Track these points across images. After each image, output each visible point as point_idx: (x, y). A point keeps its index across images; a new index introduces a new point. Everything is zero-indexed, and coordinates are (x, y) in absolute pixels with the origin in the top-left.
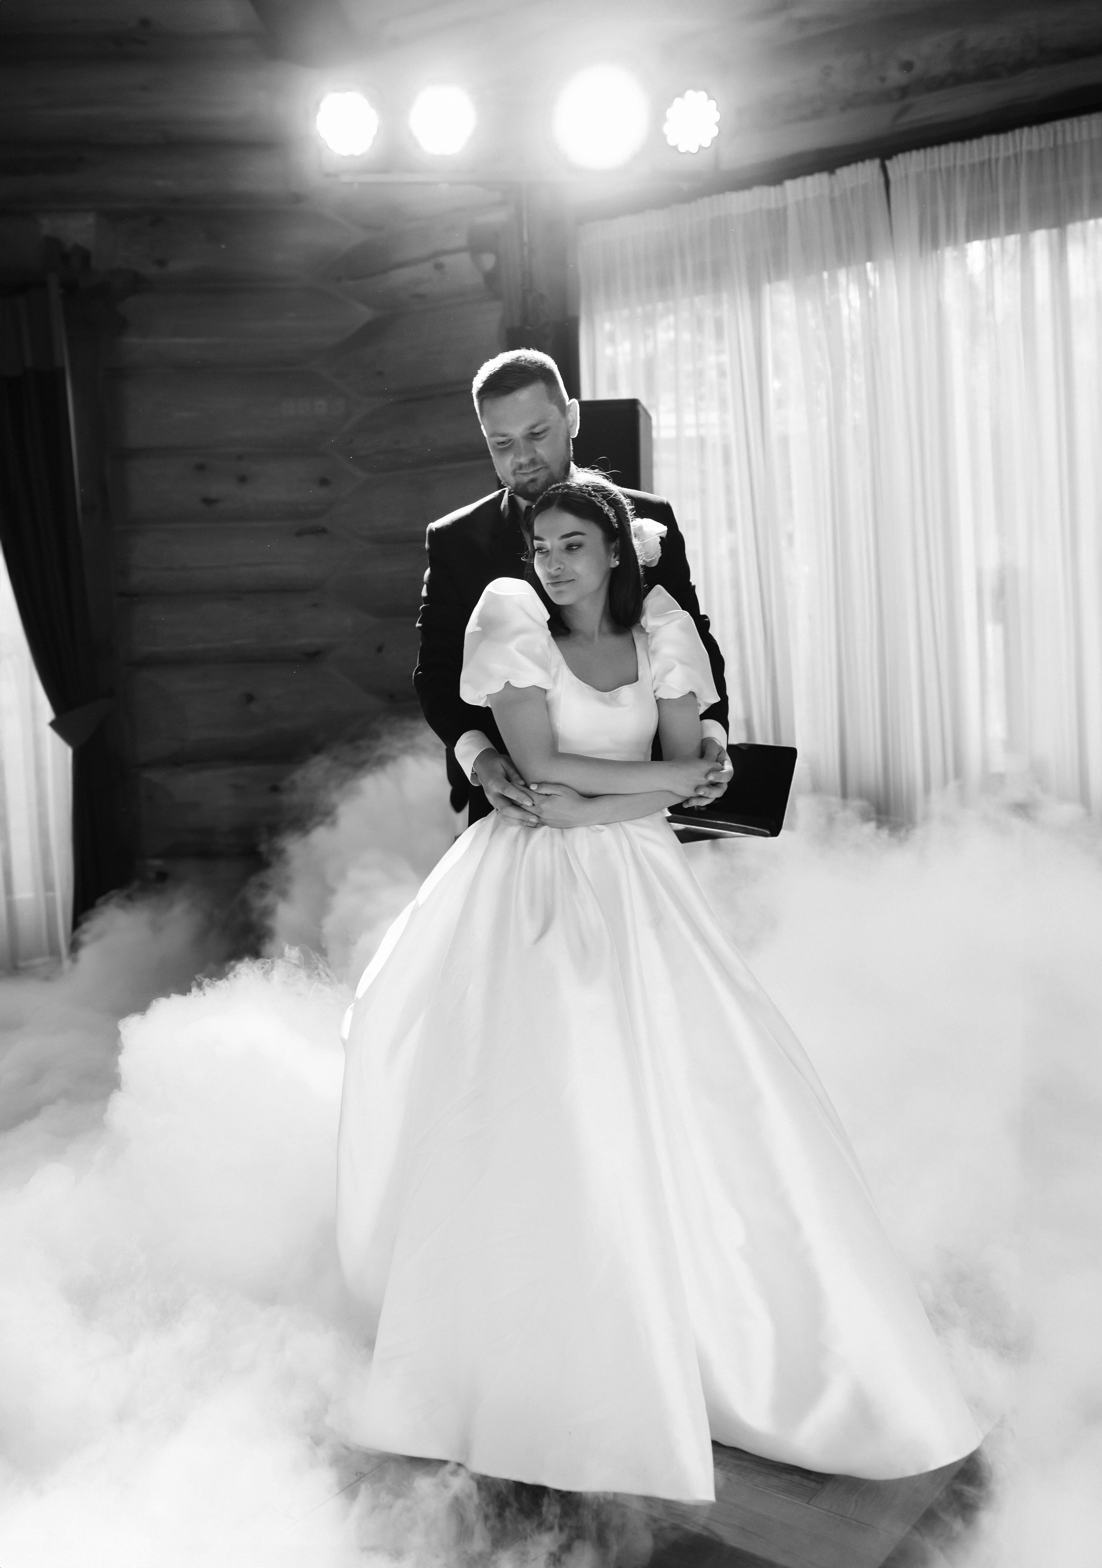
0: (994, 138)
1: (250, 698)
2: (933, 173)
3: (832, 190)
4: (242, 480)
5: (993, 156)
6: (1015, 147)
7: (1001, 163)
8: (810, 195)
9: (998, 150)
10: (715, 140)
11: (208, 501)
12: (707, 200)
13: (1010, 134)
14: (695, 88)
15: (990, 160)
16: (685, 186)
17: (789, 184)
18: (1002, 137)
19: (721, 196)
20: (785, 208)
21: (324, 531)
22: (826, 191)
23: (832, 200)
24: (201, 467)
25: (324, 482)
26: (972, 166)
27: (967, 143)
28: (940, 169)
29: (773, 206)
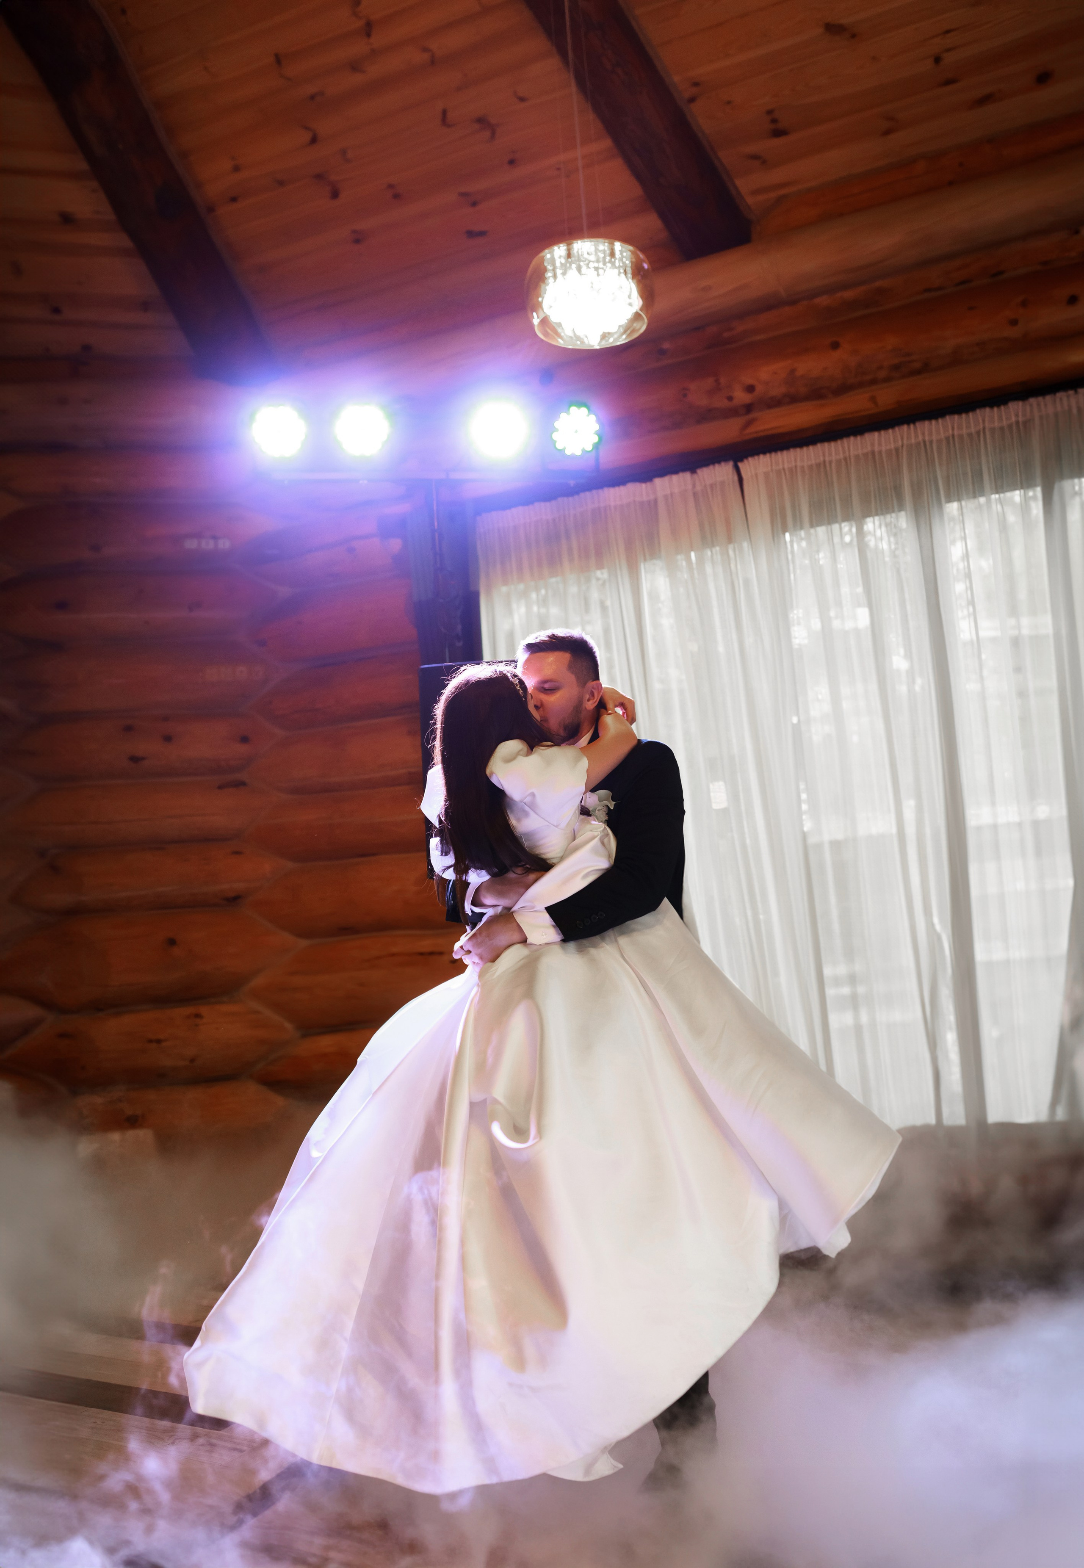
0: (826, 444)
1: (172, 942)
2: (778, 472)
3: (694, 486)
4: (168, 739)
5: (827, 459)
6: (844, 452)
7: (834, 465)
8: (676, 490)
9: (830, 454)
10: (596, 446)
11: (135, 759)
12: (588, 494)
13: (839, 442)
14: (580, 404)
15: (824, 461)
16: (572, 483)
17: (658, 481)
18: (833, 444)
19: (600, 491)
20: (656, 501)
21: (242, 784)
22: (690, 487)
23: (695, 494)
24: (129, 729)
25: (245, 740)
26: (810, 467)
27: (805, 449)
28: (784, 469)
29: (645, 499)
